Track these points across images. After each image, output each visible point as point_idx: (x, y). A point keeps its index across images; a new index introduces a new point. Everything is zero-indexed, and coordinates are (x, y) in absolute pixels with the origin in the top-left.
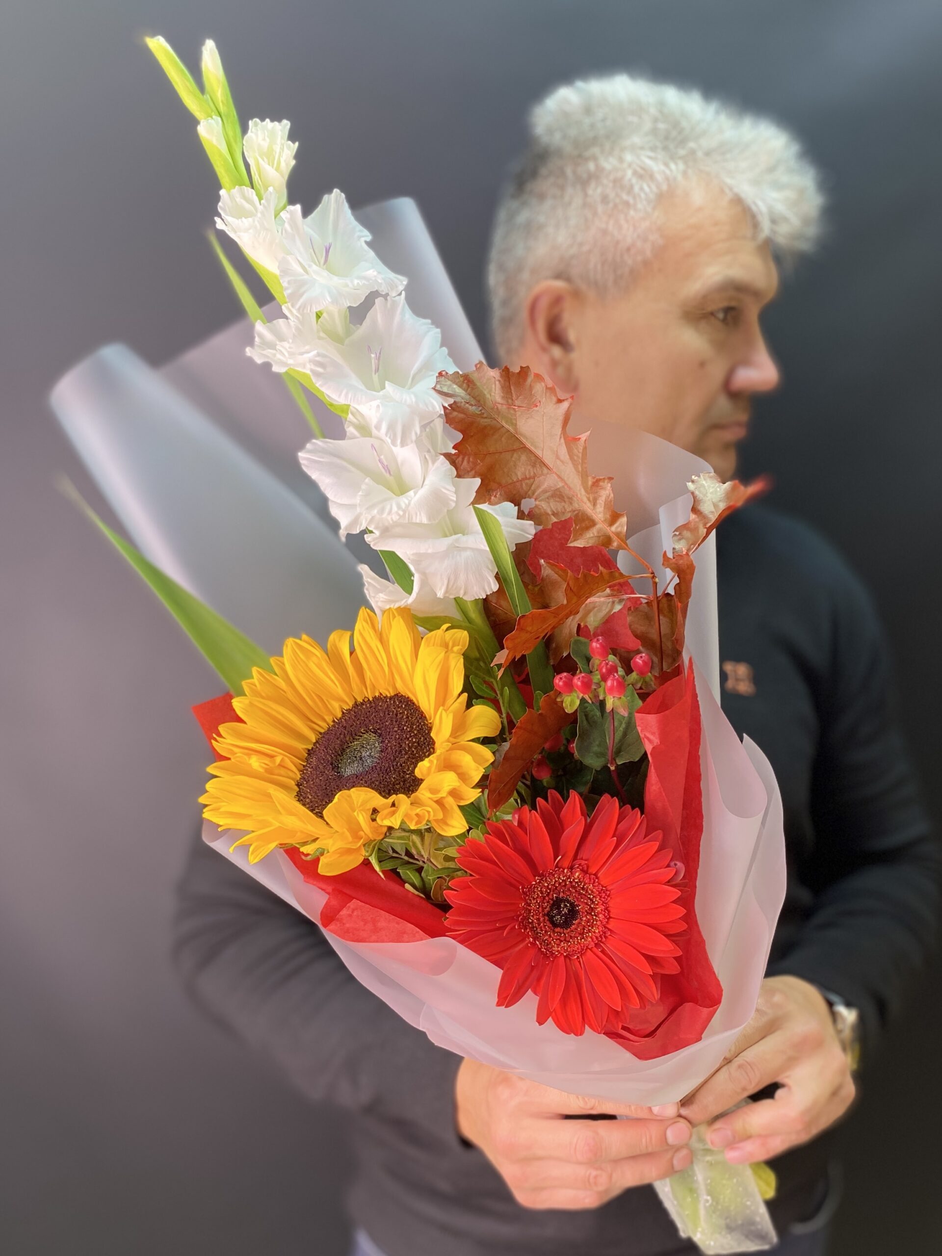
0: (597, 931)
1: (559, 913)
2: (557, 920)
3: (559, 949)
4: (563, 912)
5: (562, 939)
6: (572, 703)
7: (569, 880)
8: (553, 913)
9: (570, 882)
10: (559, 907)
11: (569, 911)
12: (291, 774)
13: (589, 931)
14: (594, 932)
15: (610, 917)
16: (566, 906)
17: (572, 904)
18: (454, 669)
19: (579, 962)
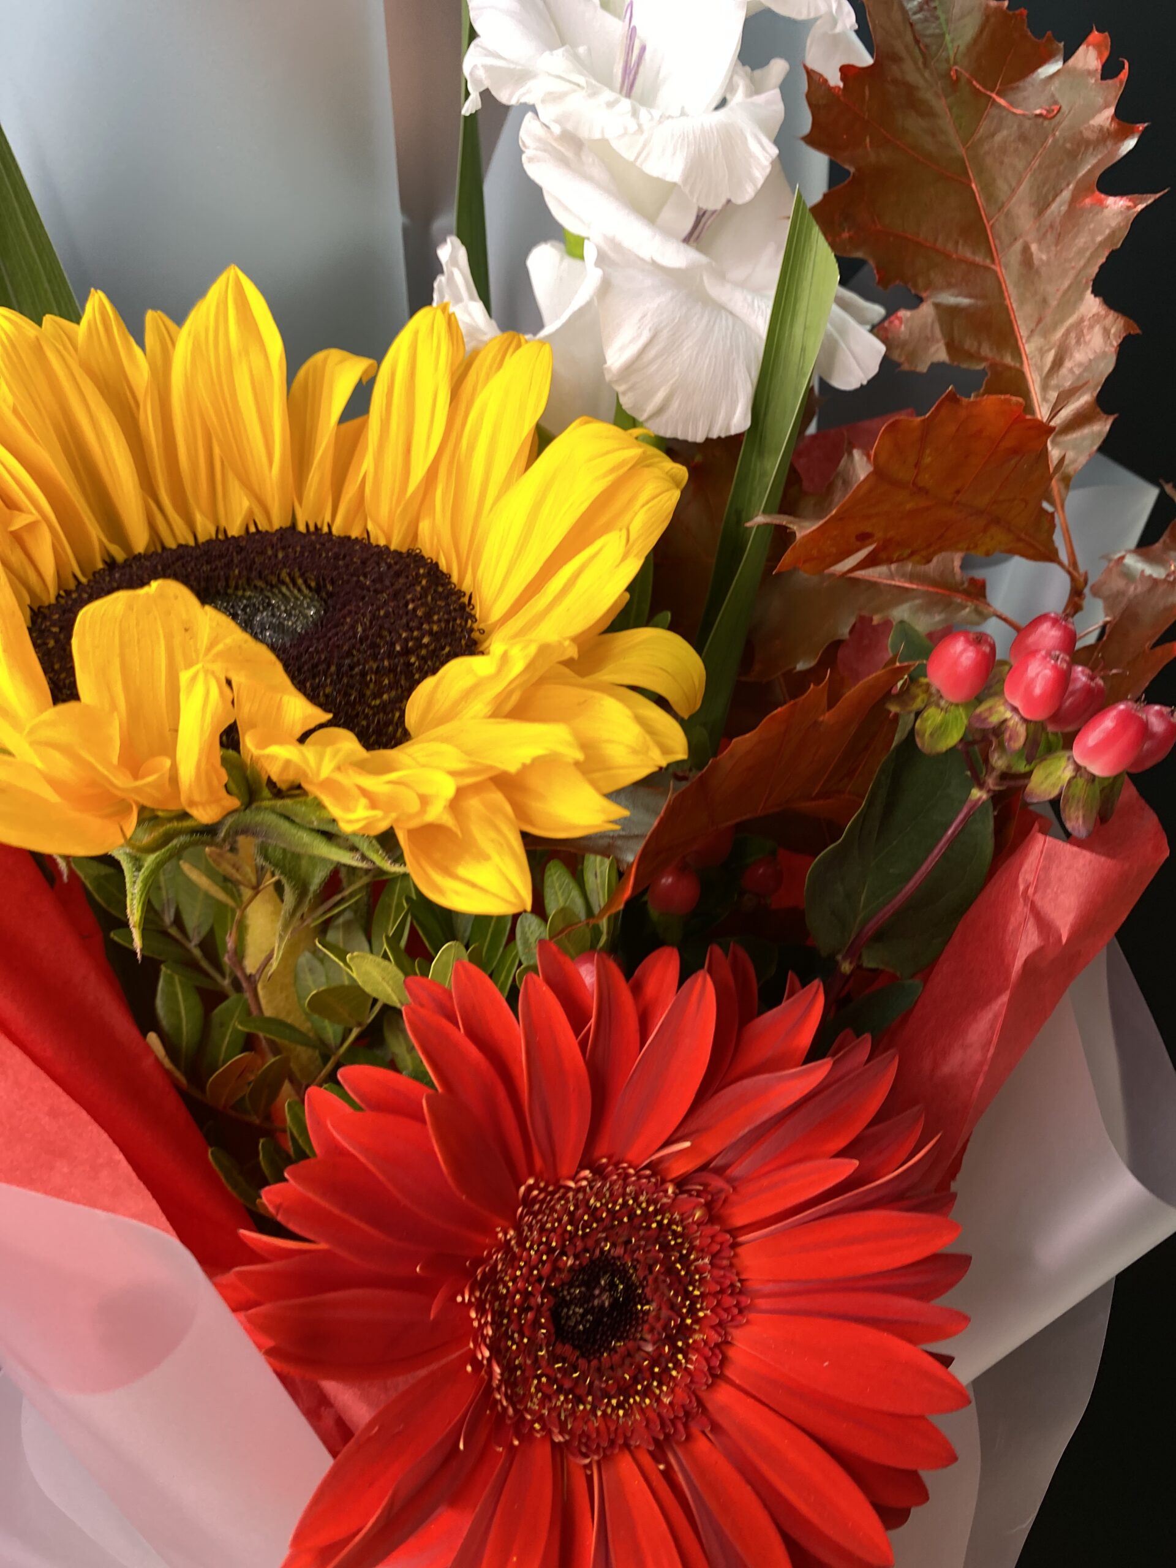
0: (667, 1400)
1: (585, 1299)
2: (568, 1318)
3: (545, 1412)
4: (596, 1302)
5: (567, 1385)
6: (941, 729)
7: (659, 1218)
8: (568, 1290)
9: (660, 1223)
10: (591, 1283)
11: (615, 1303)
12: (33, 578)
13: (647, 1392)
14: (658, 1400)
15: (722, 1377)
16: (612, 1286)
17: (630, 1287)
18: (643, 506)
19: (590, 1479)
